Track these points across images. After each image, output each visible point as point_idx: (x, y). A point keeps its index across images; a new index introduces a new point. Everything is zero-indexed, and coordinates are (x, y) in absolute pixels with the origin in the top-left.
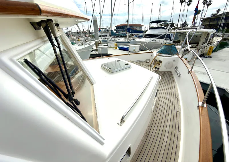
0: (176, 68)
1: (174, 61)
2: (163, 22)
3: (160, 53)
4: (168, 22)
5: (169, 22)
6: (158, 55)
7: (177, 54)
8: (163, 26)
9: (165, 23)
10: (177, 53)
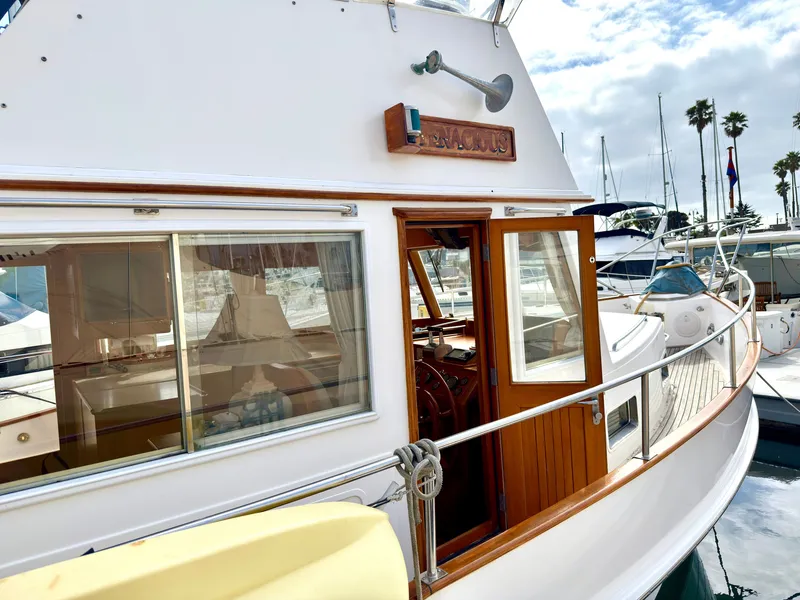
0: (710, 328)
1: (701, 309)
2: (633, 210)
3: (653, 293)
4: (653, 210)
5: (661, 210)
6: (646, 299)
7: (704, 293)
8: (634, 227)
9: (639, 212)
10: (705, 290)
